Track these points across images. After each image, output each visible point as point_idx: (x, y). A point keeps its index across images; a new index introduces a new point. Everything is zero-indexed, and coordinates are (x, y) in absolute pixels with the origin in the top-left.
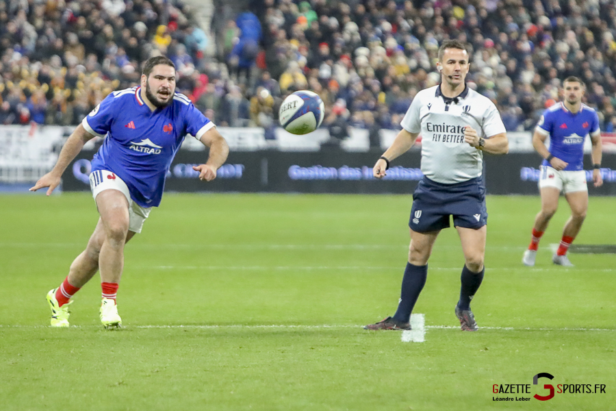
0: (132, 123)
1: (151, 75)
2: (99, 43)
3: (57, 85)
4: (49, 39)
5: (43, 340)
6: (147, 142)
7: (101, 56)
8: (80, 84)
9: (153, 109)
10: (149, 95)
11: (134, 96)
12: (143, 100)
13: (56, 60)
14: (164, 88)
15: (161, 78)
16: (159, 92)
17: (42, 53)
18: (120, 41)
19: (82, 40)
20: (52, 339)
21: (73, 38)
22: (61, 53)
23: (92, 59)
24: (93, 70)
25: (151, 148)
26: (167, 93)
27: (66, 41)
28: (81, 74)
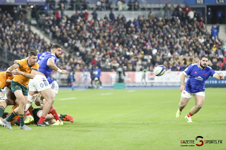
0: (196, 72)
1: (202, 60)
2: (198, 50)
3: (188, 61)
4: (185, 49)
5: (186, 126)
6: (200, 77)
7: (198, 53)
8: (193, 60)
9: (202, 69)
10: (201, 65)
11: (197, 65)
12: (199, 66)
13: (187, 54)
14: (205, 63)
15: (204, 61)
16: (203, 64)
17: (183, 53)
18: (203, 49)
19: (193, 49)
20: (189, 125)
21: (191, 49)
22: (188, 53)
23: (196, 54)
24: (197, 57)
25: (200, 79)
26: (205, 65)
27: (189, 50)
28: (194, 58)
